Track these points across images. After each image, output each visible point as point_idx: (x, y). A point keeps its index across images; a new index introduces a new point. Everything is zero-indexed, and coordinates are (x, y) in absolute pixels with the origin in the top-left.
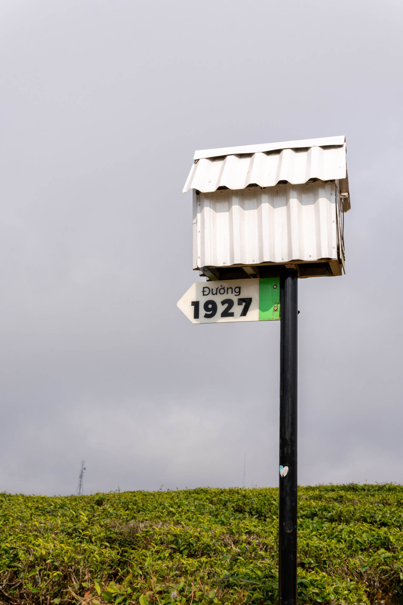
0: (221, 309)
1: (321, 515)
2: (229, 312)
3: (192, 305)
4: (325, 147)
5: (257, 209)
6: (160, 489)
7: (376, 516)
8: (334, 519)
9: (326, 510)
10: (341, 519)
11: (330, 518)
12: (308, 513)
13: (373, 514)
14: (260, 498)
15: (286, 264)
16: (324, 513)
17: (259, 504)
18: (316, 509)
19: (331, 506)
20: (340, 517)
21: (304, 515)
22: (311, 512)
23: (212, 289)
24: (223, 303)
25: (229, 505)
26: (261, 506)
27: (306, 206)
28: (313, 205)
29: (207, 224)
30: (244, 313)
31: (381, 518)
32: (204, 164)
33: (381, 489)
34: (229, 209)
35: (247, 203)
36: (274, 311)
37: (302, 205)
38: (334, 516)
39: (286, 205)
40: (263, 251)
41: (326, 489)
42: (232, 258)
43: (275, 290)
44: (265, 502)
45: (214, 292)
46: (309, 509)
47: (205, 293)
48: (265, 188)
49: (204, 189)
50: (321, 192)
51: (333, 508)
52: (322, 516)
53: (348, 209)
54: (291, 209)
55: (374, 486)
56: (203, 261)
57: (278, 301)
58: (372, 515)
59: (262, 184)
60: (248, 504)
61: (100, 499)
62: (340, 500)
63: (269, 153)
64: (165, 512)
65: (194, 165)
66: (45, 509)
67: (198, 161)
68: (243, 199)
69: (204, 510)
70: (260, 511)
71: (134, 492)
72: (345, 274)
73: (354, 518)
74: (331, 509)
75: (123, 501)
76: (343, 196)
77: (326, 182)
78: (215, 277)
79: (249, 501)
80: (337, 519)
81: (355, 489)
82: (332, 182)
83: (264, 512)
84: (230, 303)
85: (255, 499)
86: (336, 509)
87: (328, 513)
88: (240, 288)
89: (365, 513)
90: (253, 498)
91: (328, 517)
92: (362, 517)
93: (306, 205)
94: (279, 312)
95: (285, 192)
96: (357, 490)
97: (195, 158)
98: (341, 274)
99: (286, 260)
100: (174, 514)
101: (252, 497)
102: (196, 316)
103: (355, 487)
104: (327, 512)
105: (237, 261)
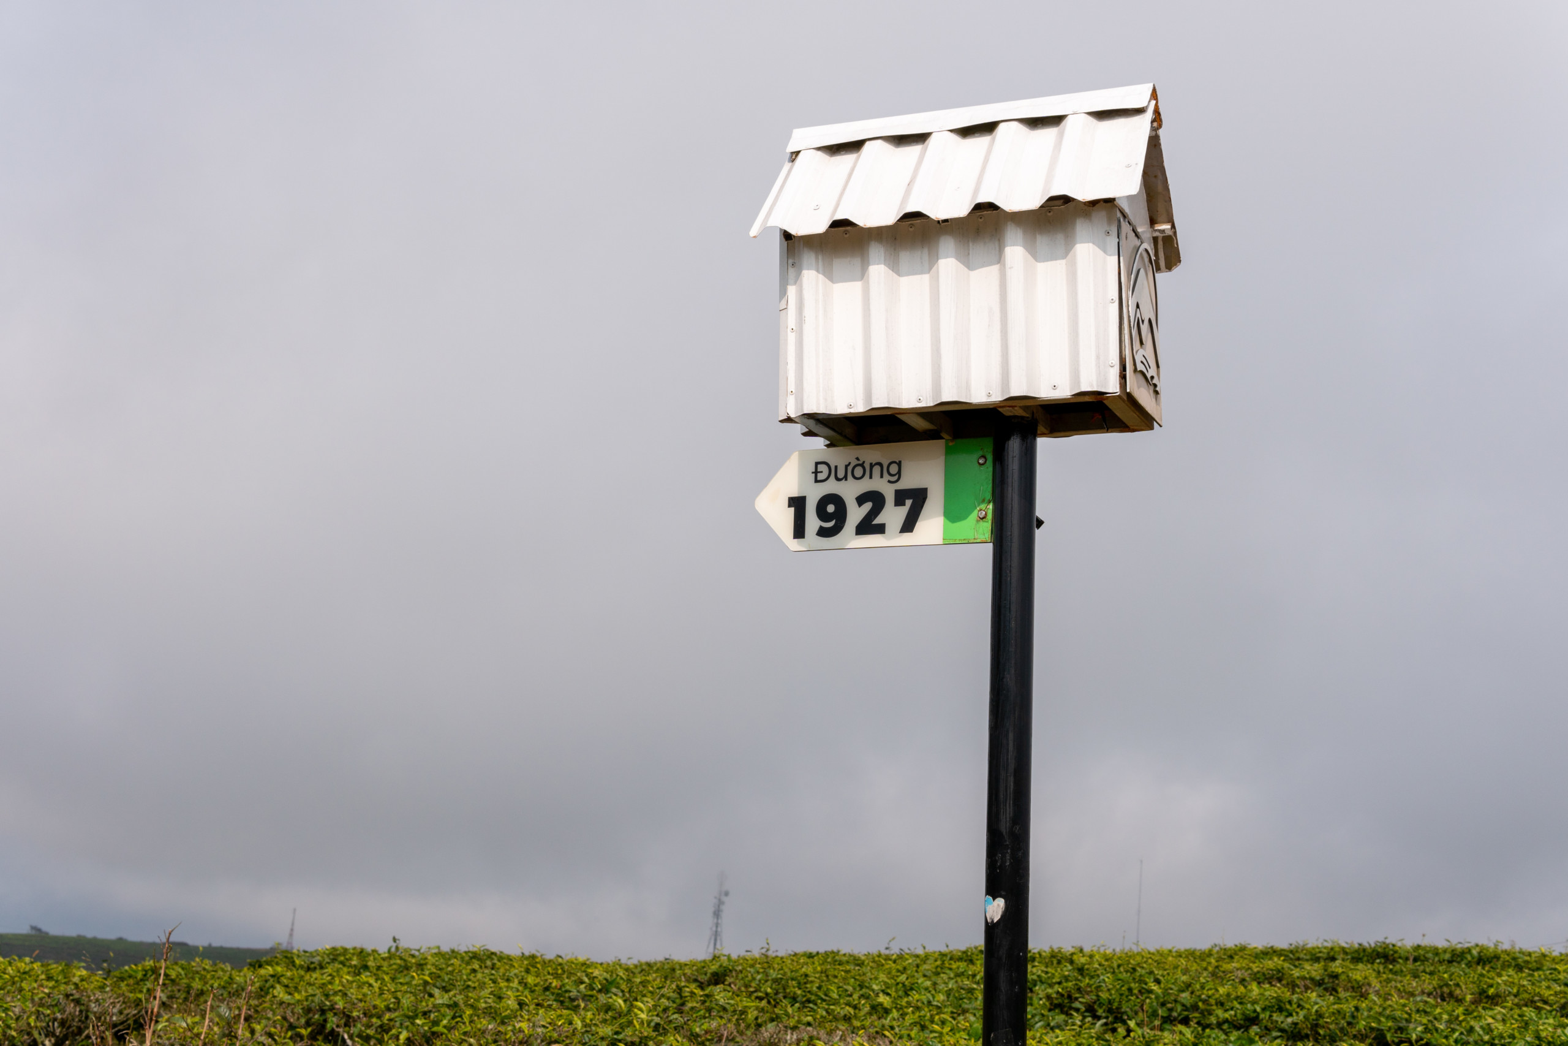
0: (855, 514)
1: (1267, 1021)
2: (874, 523)
3: (789, 506)
4: (1102, 115)
5: (929, 273)
6: (887, 948)
7: (1412, 1026)
8: (1299, 1032)
9: (1281, 1010)
10: (1319, 1034)
11: (1289, 1030)
12: (1235, 1016)
13: (1404, 1022)
14: (1120, 976)
15: (1000, 407)
16: (1275, 1016)
17: (1117, 990)
18: (1256, 1006)
19: (1295, 1000)
20: (1315, 1026)
21: (1226, 1021)
22: (1243, 1014)
23: (836, 467)
24: (861, 500)
25: (1040, 992)
26: (1121, 995)
27: (1046, 263)
28: (1063, 262)
29: (808, 312)
30: (908, 526)
31: (1422, 1032)
32: (811, 160)
33: (1459, 959)
34: (863, 275)
35: (905, 257)
36: (977, 521)
37: (1036, 260)
38: (1299, 1026)
39: (999, 262)
40: (940, 377)
41: (1315, 954)
42: (868, 395)
43: (983, 468)
44: (1132, 985)
45: (841, 474)
46: (1238, 1006)
47: (820, 477)
48: (946, 221)
49: (799, 229)
50: (1081, 228)
51: (1299, 1006)
52: (1269, 1025)
53: (1176, 265)
54: (1009, 272)
55: (1440, 951)
56: (800, 401)
57: (989, 496)
58: (1401, 1025)
59: (937, 213)
60: (1089, 989)
61: (722, 969)
62: (1329, 984)
63: (966, 132)
64: (863, 1005)
65: (787, 166)
66: (566, 991)
67: (796, 156)
68: (895, 250)
69: (970, 1003)
70: (1117, 1008)
71: (818, 953)
72: (1161, 426)
73: (1354, 1031)
74: (1295, 1006)
75: (774, 976)
76: (1159, 231)
77: (1094, 203)
78: (838, 437)
79: (1092, 982)
80: (1309, 1032)
81: (1391, 958)
82: (1109, 204)
83: (1128, 1010)
84: (875, 500)
85: (1108, 978)
86: (1307, 1006)
87: (1287, 1017)
88: (899, 464)
89: (1383, 1019)
90: (1102, 974)
91: (1286, 1028)
92: (1372, 1029)
93: (1048, 261)
94: (990, 522)
95: (996, 229)
96: (1394, 961)
97: (792, 147)
98: (1152, 428)
99: (997, 397)
100: (887, 1011)
101: (1099, 972)
102: (799, 532)
103: (1391, 952)
104: (1285, 1013)
105: (881, 400)
